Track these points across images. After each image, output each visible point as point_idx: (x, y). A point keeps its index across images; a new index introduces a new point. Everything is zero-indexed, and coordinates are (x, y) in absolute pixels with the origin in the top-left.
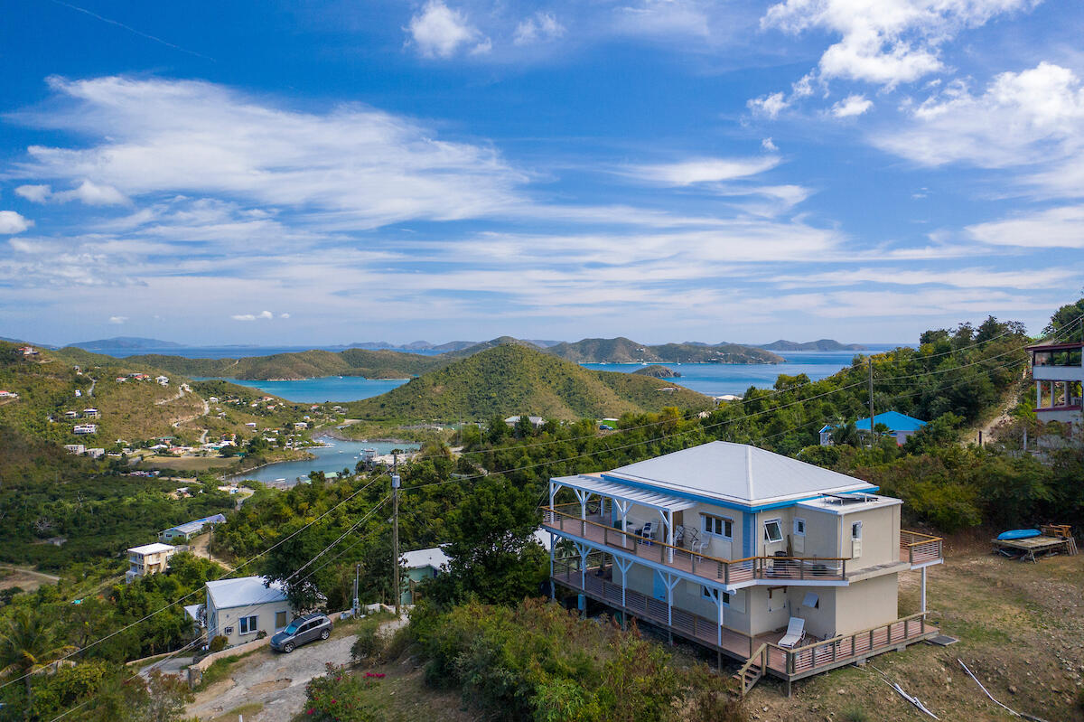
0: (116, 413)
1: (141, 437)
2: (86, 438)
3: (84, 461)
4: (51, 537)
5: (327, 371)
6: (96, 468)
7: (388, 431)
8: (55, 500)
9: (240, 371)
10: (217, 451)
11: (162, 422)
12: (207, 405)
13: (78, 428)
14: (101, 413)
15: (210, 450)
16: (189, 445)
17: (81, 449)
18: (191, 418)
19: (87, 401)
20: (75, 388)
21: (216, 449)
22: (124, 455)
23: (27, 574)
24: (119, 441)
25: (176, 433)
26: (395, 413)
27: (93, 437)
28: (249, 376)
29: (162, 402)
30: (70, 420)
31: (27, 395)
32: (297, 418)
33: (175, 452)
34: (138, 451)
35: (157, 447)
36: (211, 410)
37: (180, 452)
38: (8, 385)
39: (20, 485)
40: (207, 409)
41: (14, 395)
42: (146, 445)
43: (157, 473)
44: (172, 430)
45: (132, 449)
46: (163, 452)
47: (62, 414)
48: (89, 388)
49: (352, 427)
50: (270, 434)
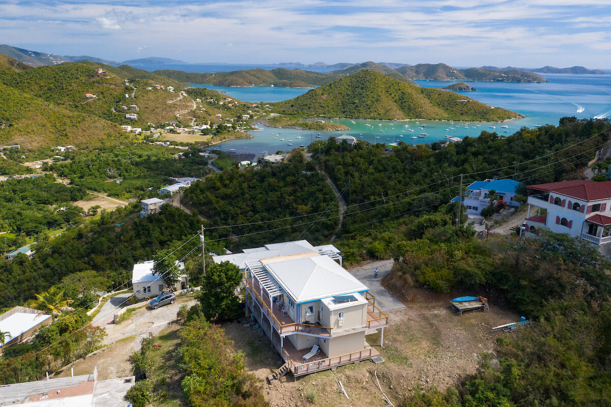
0: (147, 108)
1: (160, 122)
2: (132, 122)
3: (131, 135)
4: (115, 178)
5: (263, 81)
6: (137, 139)
7: (294, 122)
8: (117, 157)
9: (215, 81)
10: (200, 131)
11: (171, 113)
12: (195, 104)
13: (128, 116)
14: (139, 107)
15: (196, 130)
16: (185, 127)
17: (129, 128)
18: (187, 111)
19: (132, 101)
20: (125, 92)
21: (199, 130)
22: (151, 132)
23: (103, 198)
24: (149, 124)
25: (178, 120)
26: (300, 111)
27: (136, 121)
28: (220, 84)
29: (171, 102)
30: (123, 111)
31: (101, 96)
32: (245, 112)
33: (178, 131)
34: (159, 130)
35: (168, 128)
36: (197, 106)
37: (181, 131)
38: (91, 90)
39: (100, 147)
40: (195, 106)
41: (94, 96)
42: (163, 127)
43: (168, 143)
44: (177, 118)
45: (156, 128)
46: (172, 131)
47: (119, 107)
48: (132, 92)
49: (274, 119)
50: (229, 121)
